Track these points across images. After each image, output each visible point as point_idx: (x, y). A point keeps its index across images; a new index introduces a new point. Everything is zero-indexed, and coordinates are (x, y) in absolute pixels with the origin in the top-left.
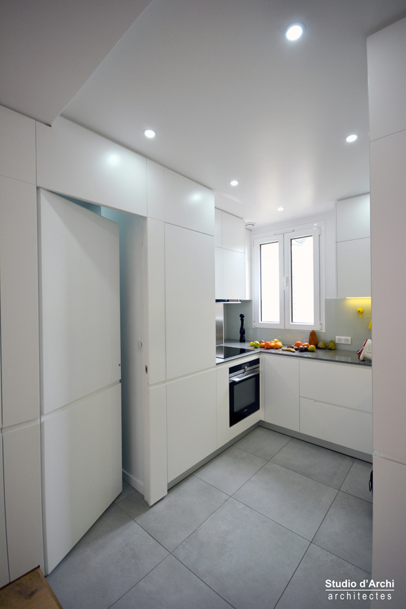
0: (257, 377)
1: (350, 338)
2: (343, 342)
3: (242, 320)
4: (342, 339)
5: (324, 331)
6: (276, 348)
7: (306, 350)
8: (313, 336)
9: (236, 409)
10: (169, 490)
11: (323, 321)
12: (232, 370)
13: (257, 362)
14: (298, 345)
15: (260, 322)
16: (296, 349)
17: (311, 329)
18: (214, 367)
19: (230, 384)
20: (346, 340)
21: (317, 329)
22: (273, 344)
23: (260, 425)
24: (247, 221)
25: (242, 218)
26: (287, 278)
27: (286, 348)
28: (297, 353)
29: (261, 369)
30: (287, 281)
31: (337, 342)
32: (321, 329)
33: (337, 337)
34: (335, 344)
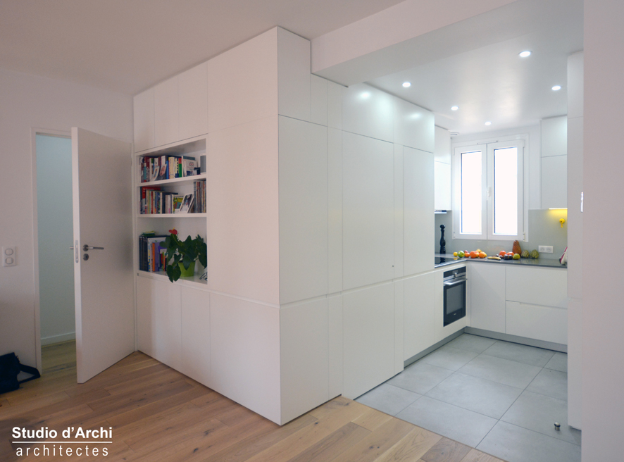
0: (464, 284)
1: (552, 247)
2: (545, 251)
3: (443, 231)
4: (544, 248)
5: (527, 241)
6: (482, 257)
7: (511, 258)
8: (517, 246)
9: (448, 312)
10: (405, 368)
11: (527, 231)
12: (446, 274)
13: (463, 270)
14: (502, 254)
15: (461, 233)
16: (502, 258)
17: (514, 240)
18: (433, 270)
19: (445, 287)
20: (548, 249)
21: (520, 239)
22: (478, 254)
23: (465, 332)
24: (451, 131)
25: (447, 129)
26: (490, 188)
27: (491, 257)
28: (502, 261)
29: (467, 277)
30: (490, 192)
31: (540, 251)
32: (525, 239)
33: (540, 247)
34: (538, 253)
